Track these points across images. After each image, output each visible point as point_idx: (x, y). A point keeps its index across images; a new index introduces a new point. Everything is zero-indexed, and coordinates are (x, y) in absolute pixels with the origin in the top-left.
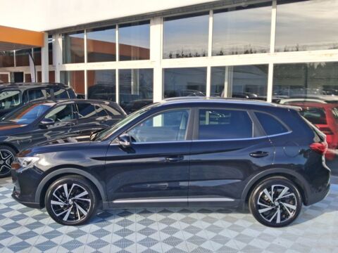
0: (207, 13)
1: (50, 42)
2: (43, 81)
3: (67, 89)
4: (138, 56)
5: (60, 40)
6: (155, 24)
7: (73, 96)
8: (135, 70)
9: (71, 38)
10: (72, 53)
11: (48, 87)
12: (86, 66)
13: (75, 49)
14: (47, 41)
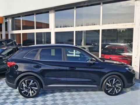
0: (73, 8)
1: (6, 21)
2: (3, 38)
3: (13, 41)
4: (45, 27)
5: (10, 20)
6: (51, 13)
7: (16, 45)
8: (44, 33)
9: (15, 19)
10: (16, 26)
11: (5, 41)
12: (22, 32)
13: (17, 24)
14: (4, 21)
